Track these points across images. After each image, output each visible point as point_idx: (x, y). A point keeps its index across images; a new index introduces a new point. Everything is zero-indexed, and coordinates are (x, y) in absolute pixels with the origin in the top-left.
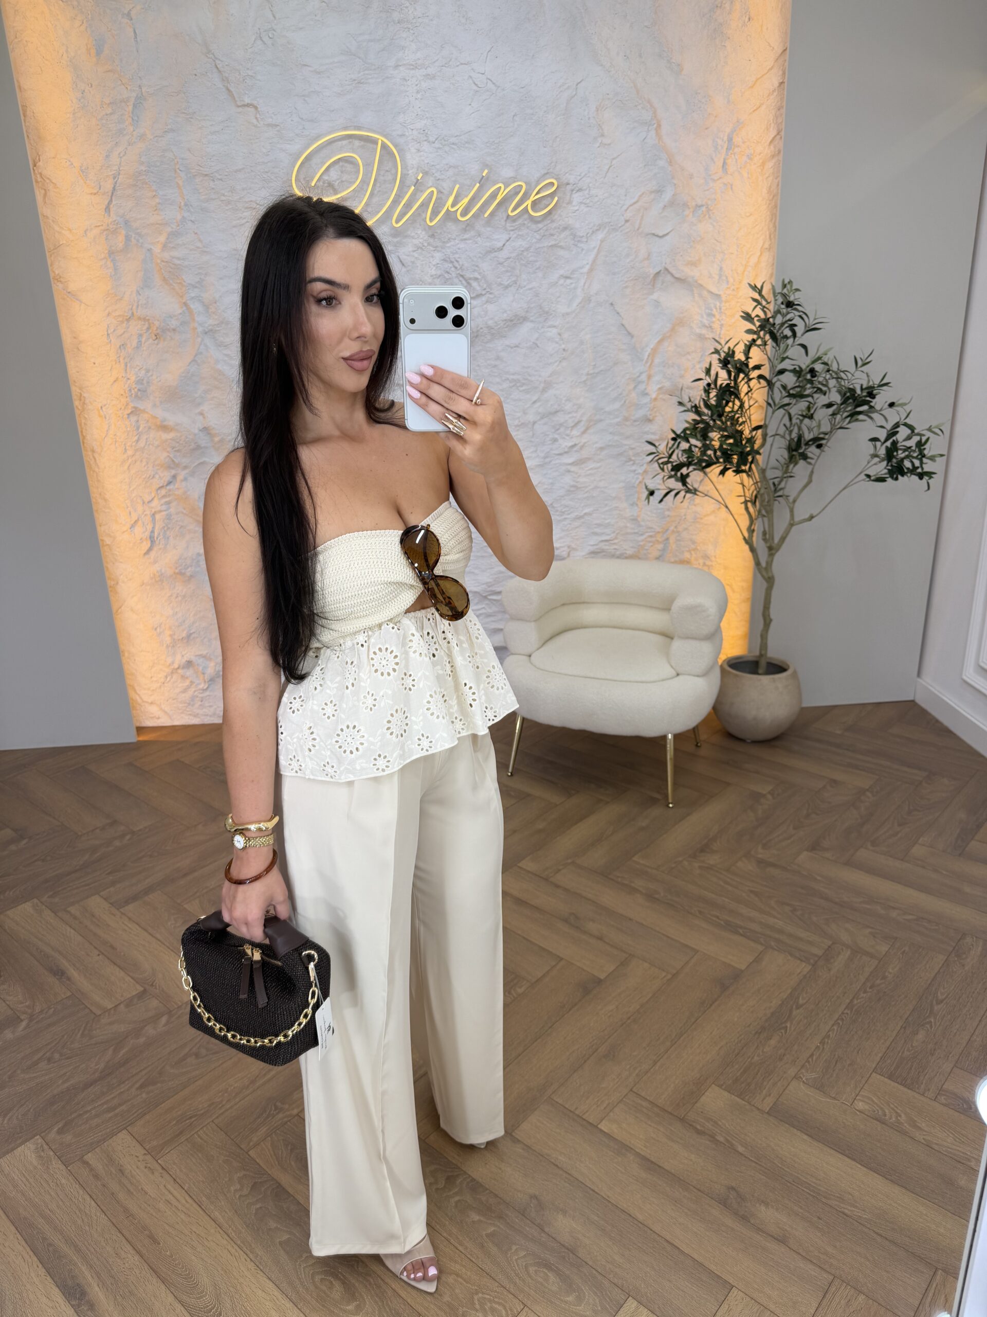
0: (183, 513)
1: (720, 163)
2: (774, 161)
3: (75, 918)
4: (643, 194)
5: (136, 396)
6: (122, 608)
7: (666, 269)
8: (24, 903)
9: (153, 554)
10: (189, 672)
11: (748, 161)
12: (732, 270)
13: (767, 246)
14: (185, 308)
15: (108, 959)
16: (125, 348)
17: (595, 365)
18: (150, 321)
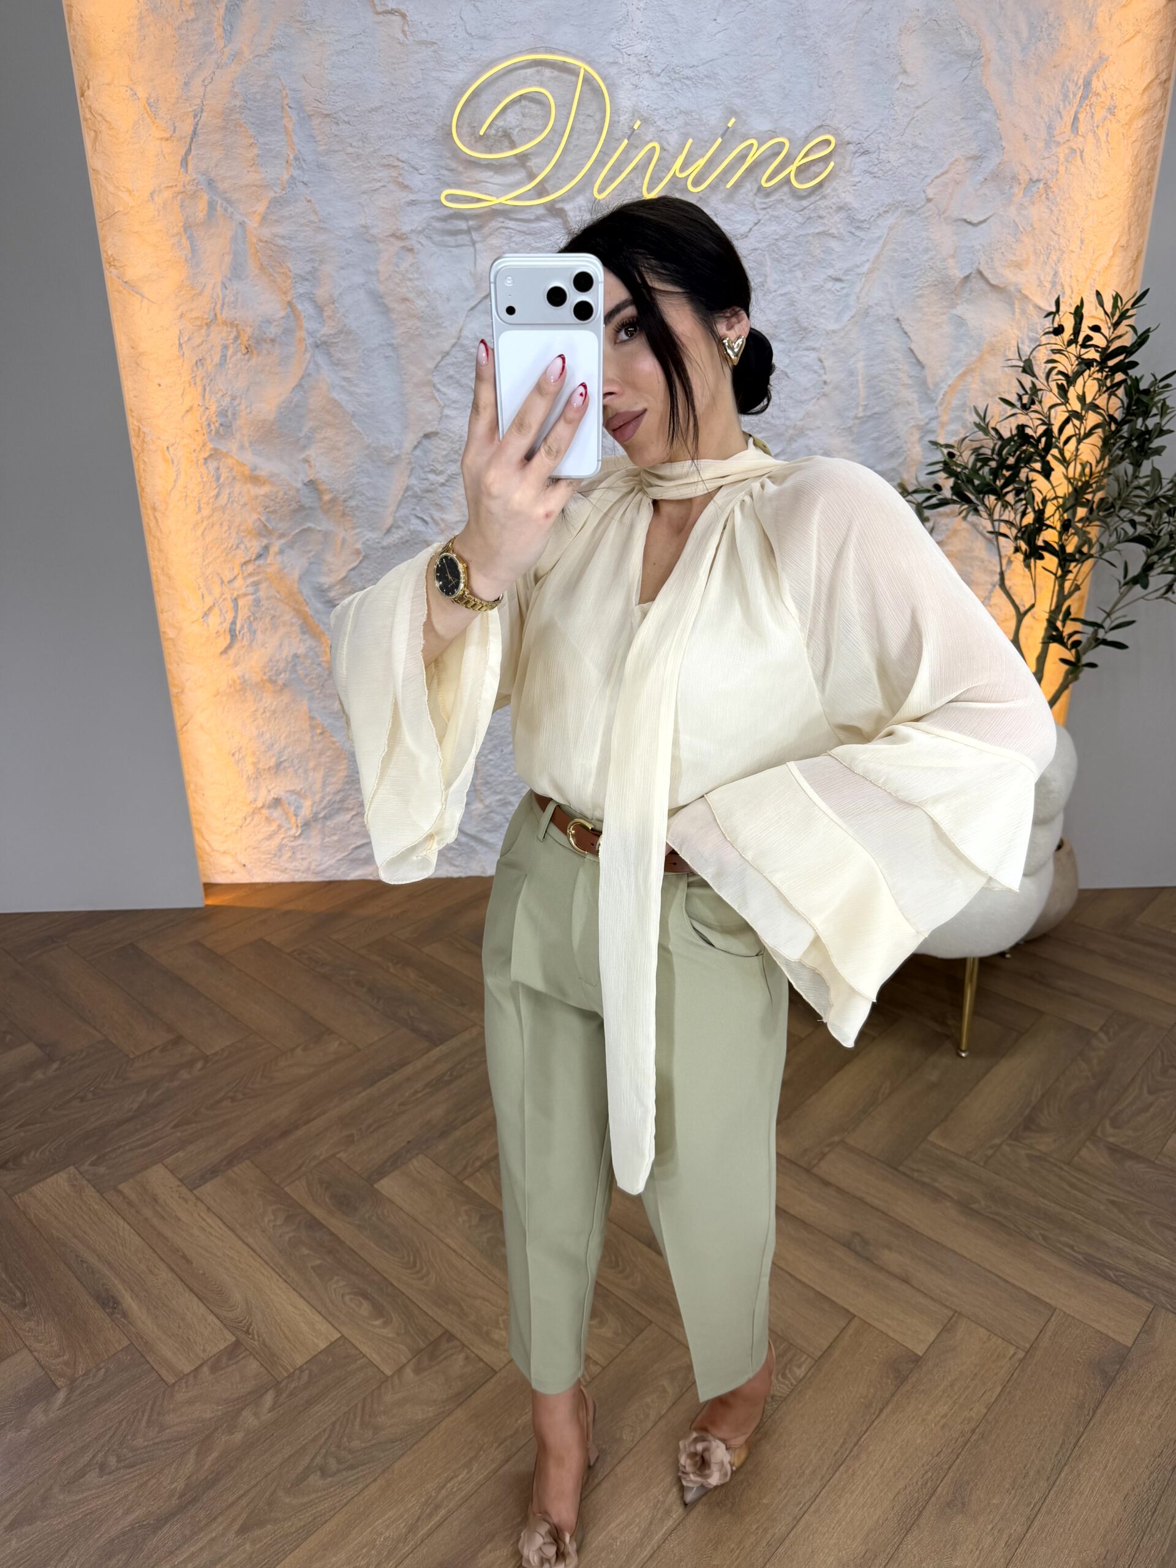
0: (275, 597)
1: (1068, 119)
2: (1146, 117)
3: (130, 1204)
4: (956, 160)
5: (217, 432)
6: (189, 725)
7: (980, 273)
8: (56, 1172)
9: (232, 653)
10: (277, 813)
11: (1109, 116)
12: (1071, 277)
13: (1123, 242)
14: (289, 309)
15: (181, 1280)
16: (203, 365)
17: (866, 406)
18: (240, 327)
